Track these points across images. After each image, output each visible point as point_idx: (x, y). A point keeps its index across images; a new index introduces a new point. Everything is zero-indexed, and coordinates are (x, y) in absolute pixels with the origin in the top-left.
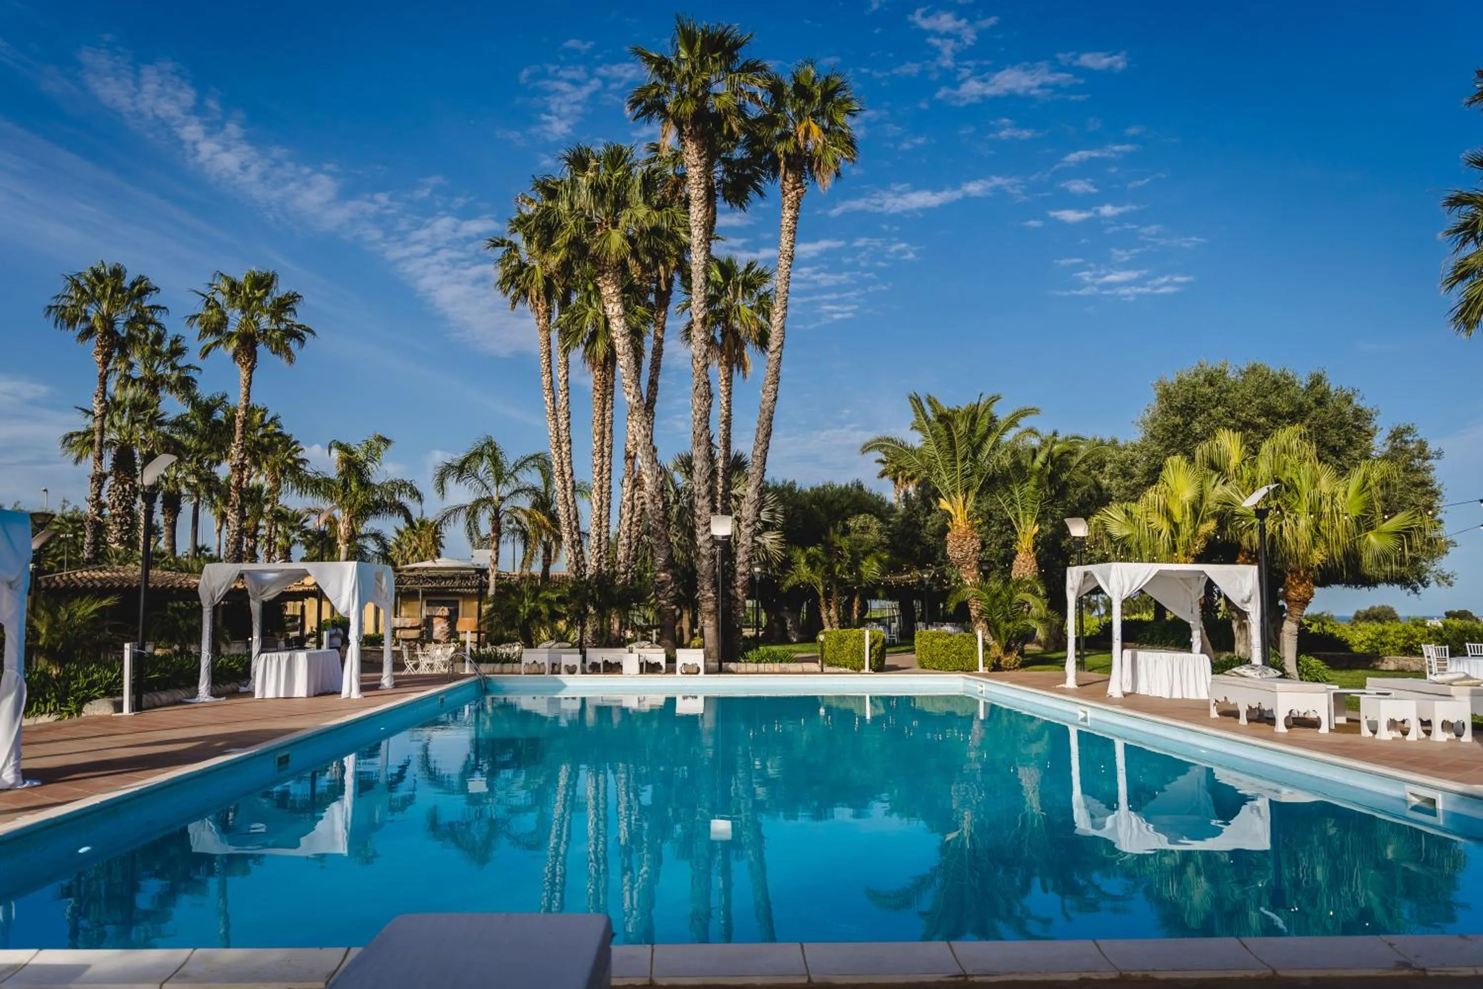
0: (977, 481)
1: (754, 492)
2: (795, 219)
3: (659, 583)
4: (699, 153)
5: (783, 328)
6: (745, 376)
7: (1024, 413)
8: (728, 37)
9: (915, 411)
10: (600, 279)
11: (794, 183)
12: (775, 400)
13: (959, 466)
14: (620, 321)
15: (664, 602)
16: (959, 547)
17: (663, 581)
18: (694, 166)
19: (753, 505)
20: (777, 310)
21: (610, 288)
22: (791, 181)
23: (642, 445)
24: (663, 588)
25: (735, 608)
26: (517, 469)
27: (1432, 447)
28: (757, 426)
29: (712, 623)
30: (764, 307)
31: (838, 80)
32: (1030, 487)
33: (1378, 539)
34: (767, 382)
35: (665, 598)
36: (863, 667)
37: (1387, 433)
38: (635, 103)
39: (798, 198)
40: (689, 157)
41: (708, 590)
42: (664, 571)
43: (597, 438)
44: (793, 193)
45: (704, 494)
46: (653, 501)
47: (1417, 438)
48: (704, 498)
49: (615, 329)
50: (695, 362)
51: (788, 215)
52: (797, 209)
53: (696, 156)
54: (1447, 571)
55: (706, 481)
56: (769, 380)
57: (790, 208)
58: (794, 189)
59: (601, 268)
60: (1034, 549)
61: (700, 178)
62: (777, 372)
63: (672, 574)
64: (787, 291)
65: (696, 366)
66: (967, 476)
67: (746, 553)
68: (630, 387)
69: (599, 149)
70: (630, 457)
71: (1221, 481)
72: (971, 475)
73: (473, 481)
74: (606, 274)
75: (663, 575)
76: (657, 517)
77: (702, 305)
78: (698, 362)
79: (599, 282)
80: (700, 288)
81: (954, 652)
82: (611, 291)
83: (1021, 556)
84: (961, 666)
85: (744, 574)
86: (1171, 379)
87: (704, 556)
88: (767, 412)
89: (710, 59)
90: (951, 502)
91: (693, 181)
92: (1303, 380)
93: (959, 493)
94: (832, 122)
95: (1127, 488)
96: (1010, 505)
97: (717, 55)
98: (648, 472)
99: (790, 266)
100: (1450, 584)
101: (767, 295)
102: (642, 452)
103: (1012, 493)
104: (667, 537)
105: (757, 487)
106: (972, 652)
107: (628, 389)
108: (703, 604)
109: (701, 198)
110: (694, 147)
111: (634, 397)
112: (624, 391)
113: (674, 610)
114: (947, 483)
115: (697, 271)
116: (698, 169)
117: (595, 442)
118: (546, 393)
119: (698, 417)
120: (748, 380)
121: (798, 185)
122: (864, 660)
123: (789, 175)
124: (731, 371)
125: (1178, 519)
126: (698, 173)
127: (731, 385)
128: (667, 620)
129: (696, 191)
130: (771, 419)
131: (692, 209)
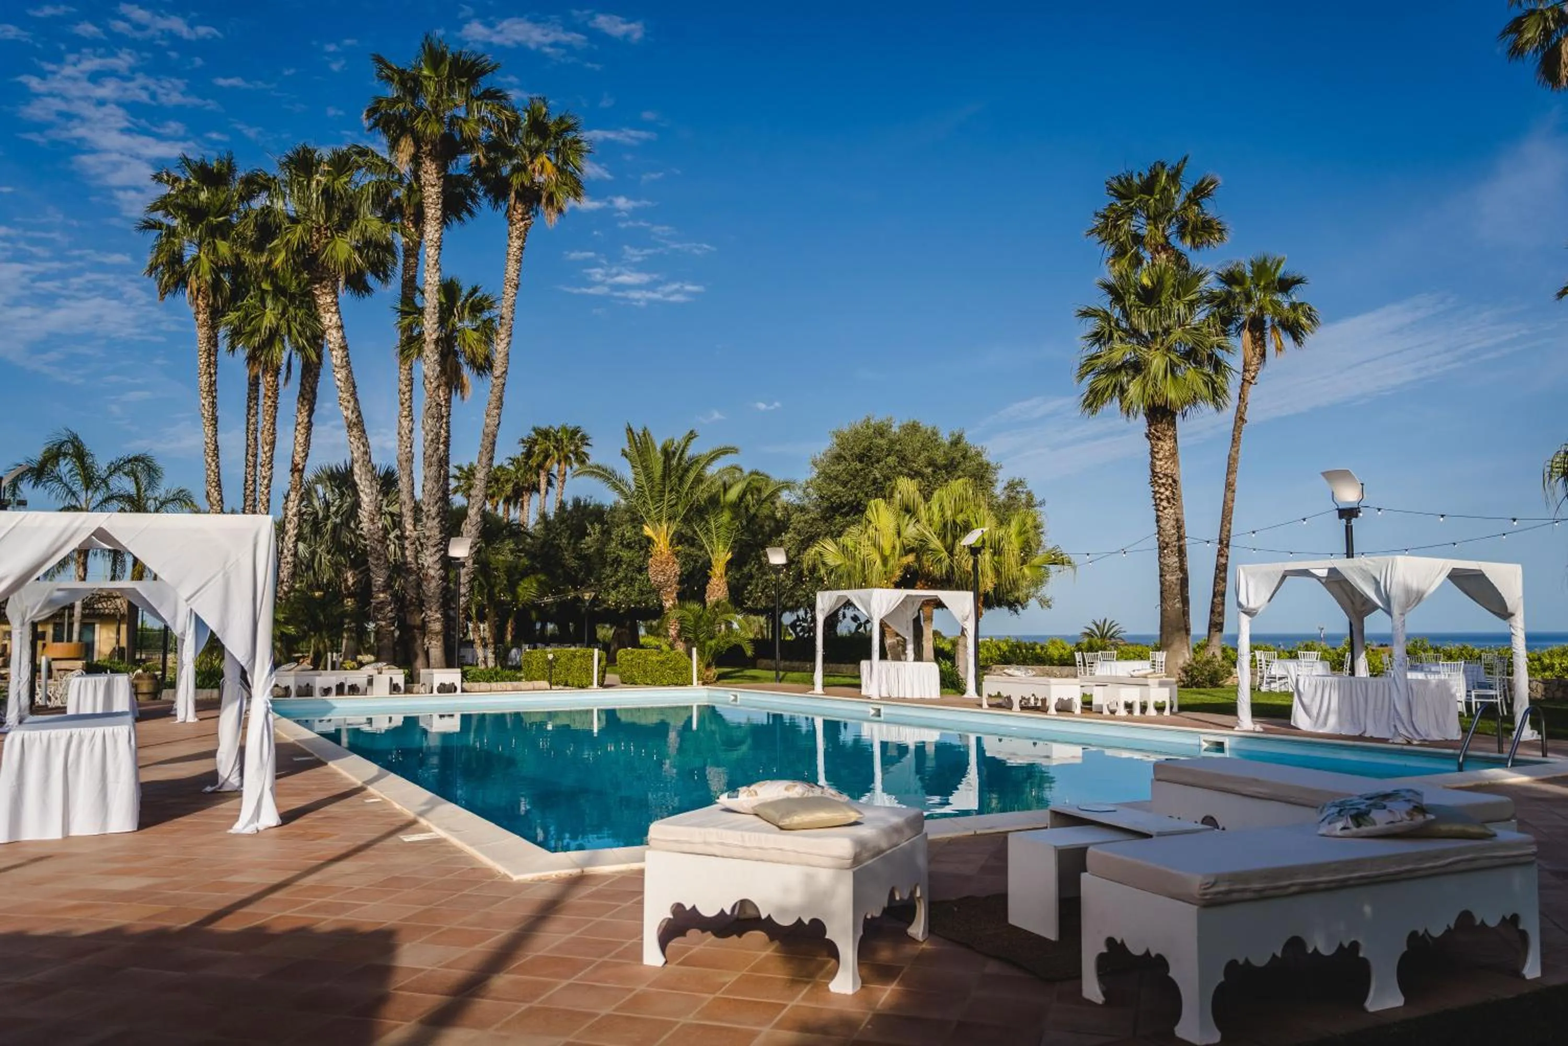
0: (681, 510)
1: (476, 514)
2: (522, 248)
3: (378, 603)
4: (438, 173)
5: (507, 354)
6: (463, 398)
7: (725, 451)
8: (478, 65)
9: (629, 442)
10: (317, 286)
11: (523, 214)
12: (499, 424)
13: (667, 496)
14: (338, 332)
15: (383, 623)
16: (662, 571)
17: (382, 602)
18: (433, 186)
19: (475, 527)
20: (502, 336)
21: (328, 297)
22: (520, 211)
23: (360, 462)
24: (382, 609)
25: (454, 629)
26: (110, 474)
27: (1037, 499)
28: (480, 448)
29: (439, 644)
30: (488, 331)
31: (571, 121)
32: (726, 517)
33: (1031, 571)
34: (491, 406)
35: (384, 619)
36: (592, 684)
37: (1005, 484)
38: (372, 111)
39: (526, 230)
40: (427, 176)
41: (436, 611)
42: (383, 592)
43: (266, 449)
44: (522, 224)
45: (434, 515)
46: (372, 520)
47: (1025, 490)
48: (434, 519)
49: (332, 340)
50: (426, 382)
51: (516, 244)
52: (524, 241)
53: (435, 175)
54: (1048, 597)
55: (436, 503)
56: (494, 404)
57: (518, 238)
58: (523, 220)
59: (318, 275)
60: (726, 574)
61: (438, 198)
62: (501, 398)
63: (391, 595)
64: (512, 319)
65: (428, 386)
66: (672, 506)
67: (467, 574)
68: (349, 402)
69: (325, 152)
70: (298, 470)
71: (913, 521)
72: (676, 504)
73: (55, 485)
74: (324, 283)
75: (382, 595)
76: (376, 536)
77: (436, 326)
78: (431, 383)
79: (316, 289)
80: (435, 308)
81: (670, 668)
82: (329, 300)
83: (714, 580)
84: (675, 681)
85: (464, 595)
86: (846, 429)
87: (433, 577)
88: (491, 436)
89: (456, 83)
90: (654, 529)
91: (430, 200)
92: (945, 438)
93: (663, 522)
94: (565, 162)
95: (806, 522)
96: (706, 534)
97: (464, 80)
98: (367, 491)
99: (516, 294)
100: (1049, 607)
101: (491, 320)
102: (360, 470)
103: (707, 522)
104: (386, 557)
105: (480, 509)
106: (686, 668)
107: (346, 404)
108: (430, 625)
109: (438, 219)
110: (434, 167)
111: (352, 412)
112: (341, 404)
113: (393, 632)
114: (653, 513)
115: (431, 291)
116: (436, 189)
117: (265, 453)
118: (205, 395)
119: (429, 438)
120: (465, 402)
121: (527, 217)
122: (592, 678)
123: (518, 205)
124: (450, 392)
125: (887, 552)
126: (436, 193)
127: (450, 407)
128: (385, 641)
129: (433, 211)
130: (494, 443)
131: (428, 228)
